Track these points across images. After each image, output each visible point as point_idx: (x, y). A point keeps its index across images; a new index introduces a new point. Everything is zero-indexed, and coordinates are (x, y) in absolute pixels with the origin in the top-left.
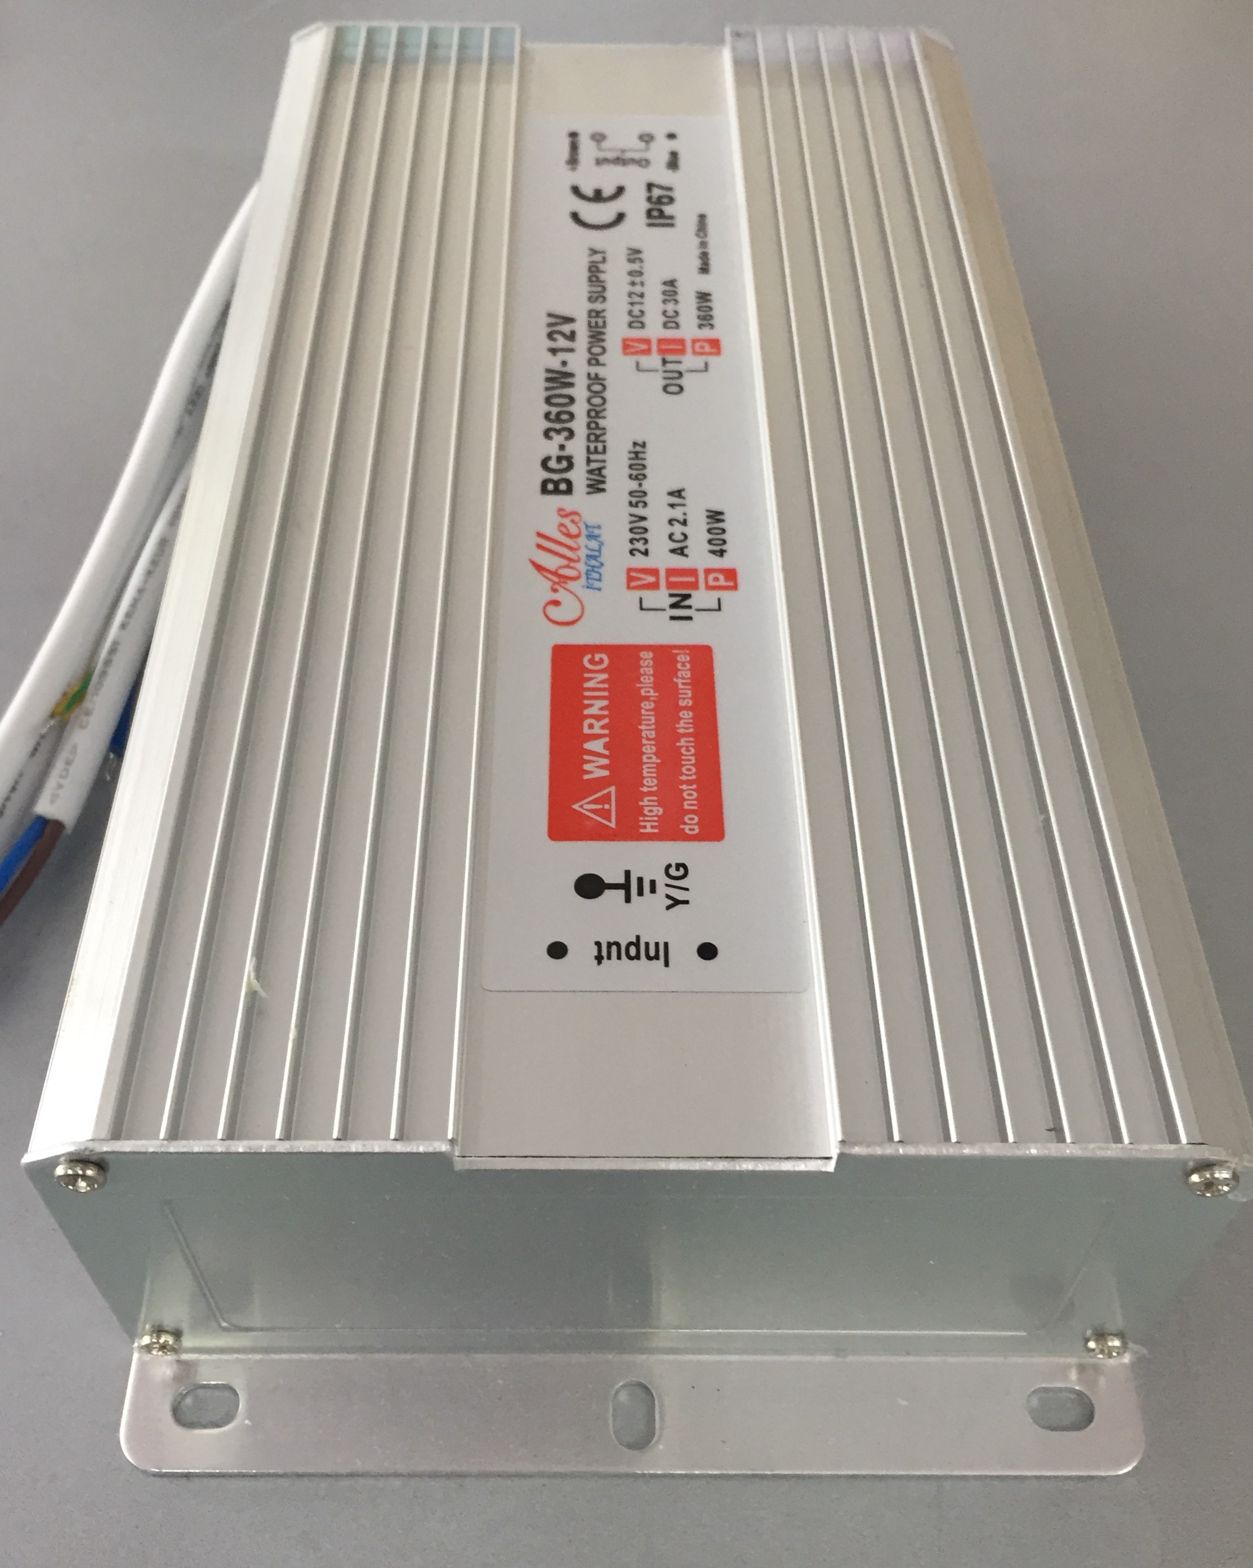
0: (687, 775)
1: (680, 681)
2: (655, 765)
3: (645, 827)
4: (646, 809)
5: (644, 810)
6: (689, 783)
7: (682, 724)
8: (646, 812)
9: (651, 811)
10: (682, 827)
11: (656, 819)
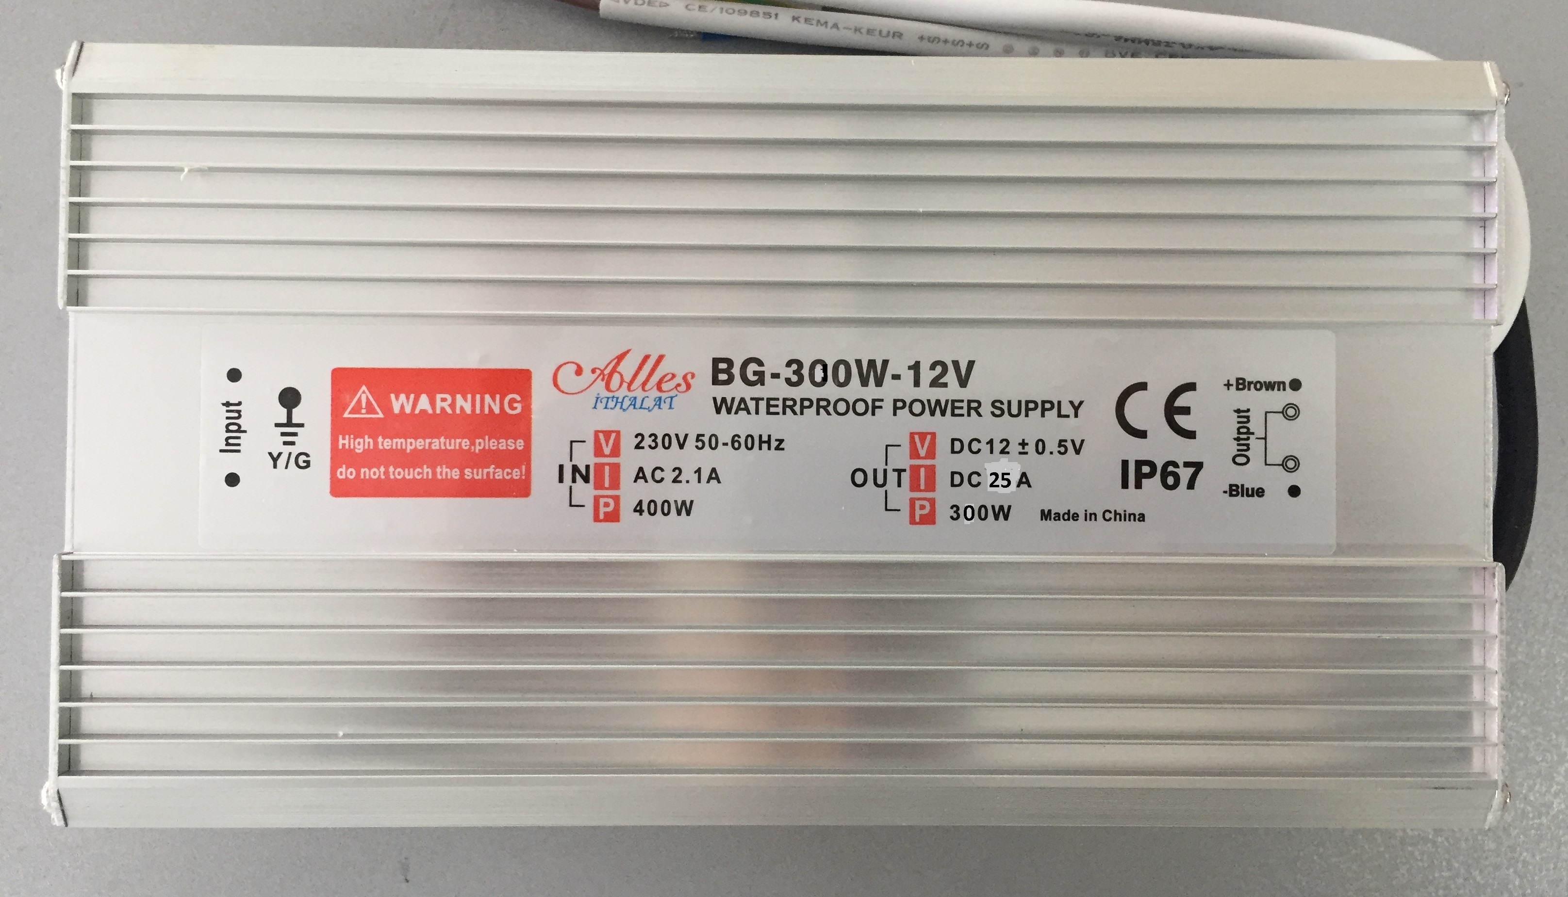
0: (394, 472)
1: (491, 469)
2: (404, 447)
3: (344, 439)
4: (361, 440)
5: (360, 438)
6: (386, 473)
7: (445, 470)
8: (358, 440)
9: (359, 444)
10: (344, 466)
11: (352, 447)
